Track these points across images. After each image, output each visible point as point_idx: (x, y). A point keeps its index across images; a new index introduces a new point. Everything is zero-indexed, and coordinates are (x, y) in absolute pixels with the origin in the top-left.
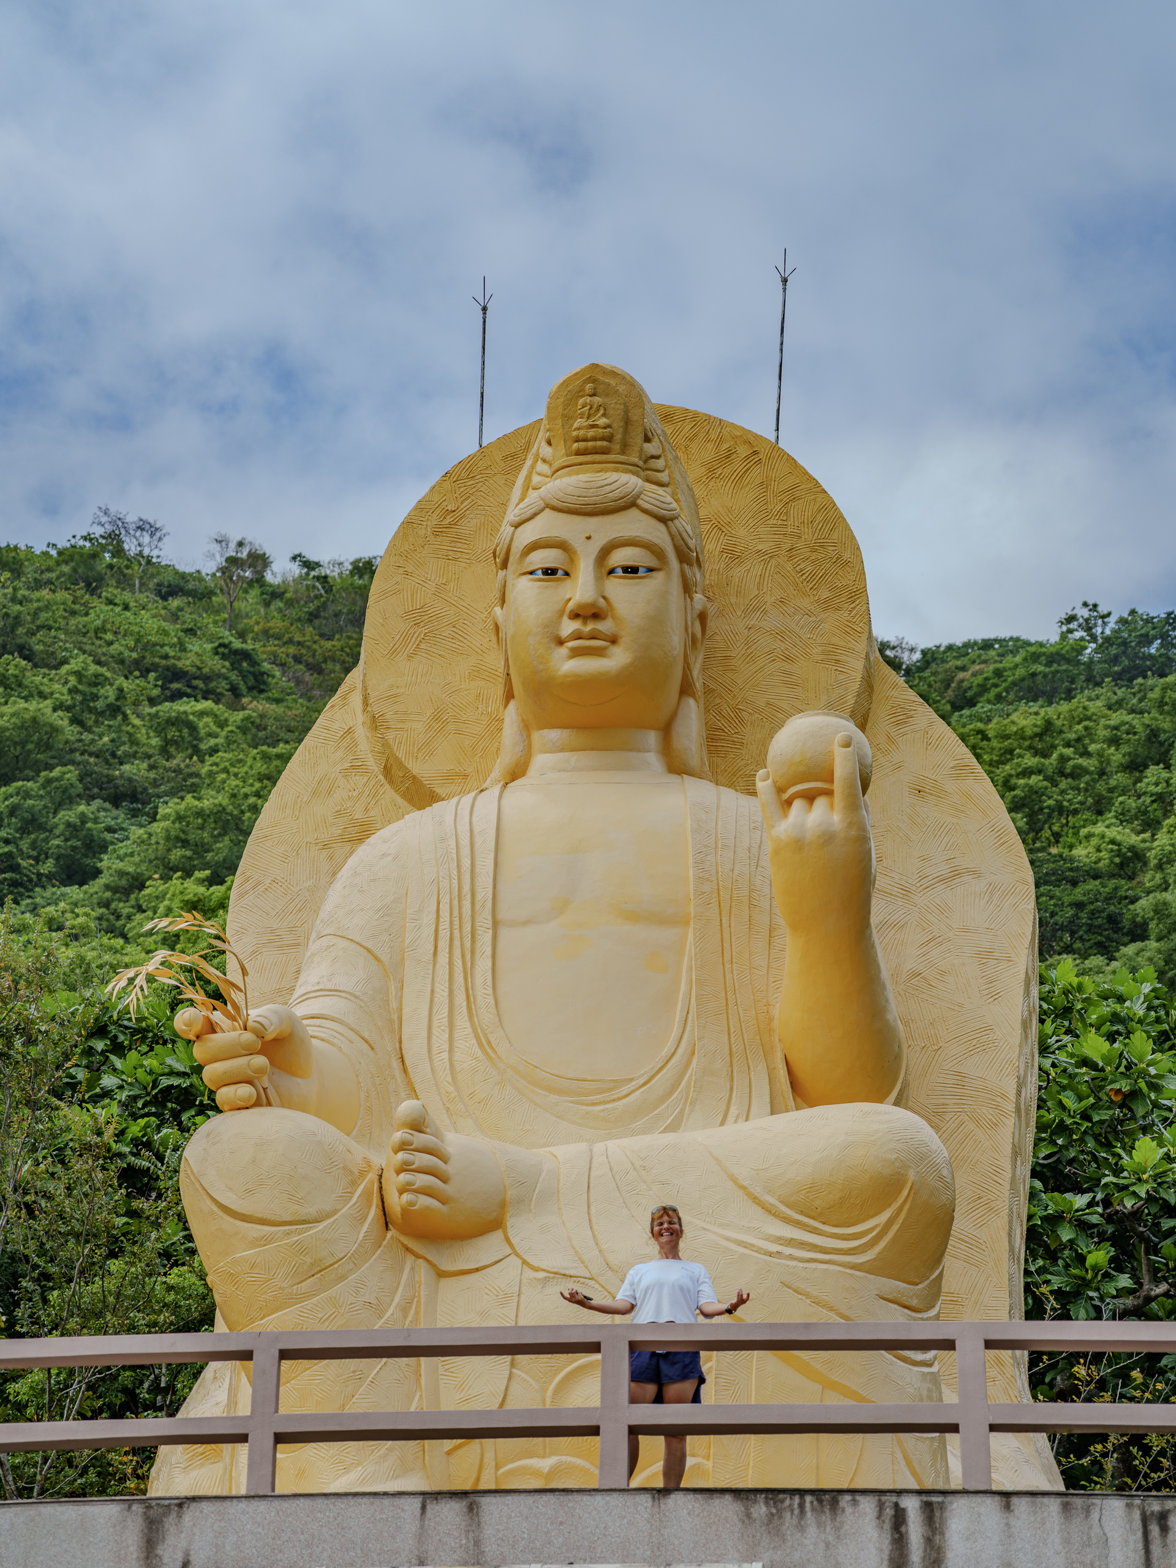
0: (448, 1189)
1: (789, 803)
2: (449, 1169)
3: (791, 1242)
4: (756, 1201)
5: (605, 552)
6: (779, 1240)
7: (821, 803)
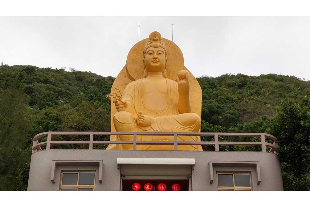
0: (145, 121)
1: (180, 80)
2: (145, 119)
3: (184, 128)
4: (180, 123)
5: (157, 52)
6: (182, 128)
7: (184, 80)
